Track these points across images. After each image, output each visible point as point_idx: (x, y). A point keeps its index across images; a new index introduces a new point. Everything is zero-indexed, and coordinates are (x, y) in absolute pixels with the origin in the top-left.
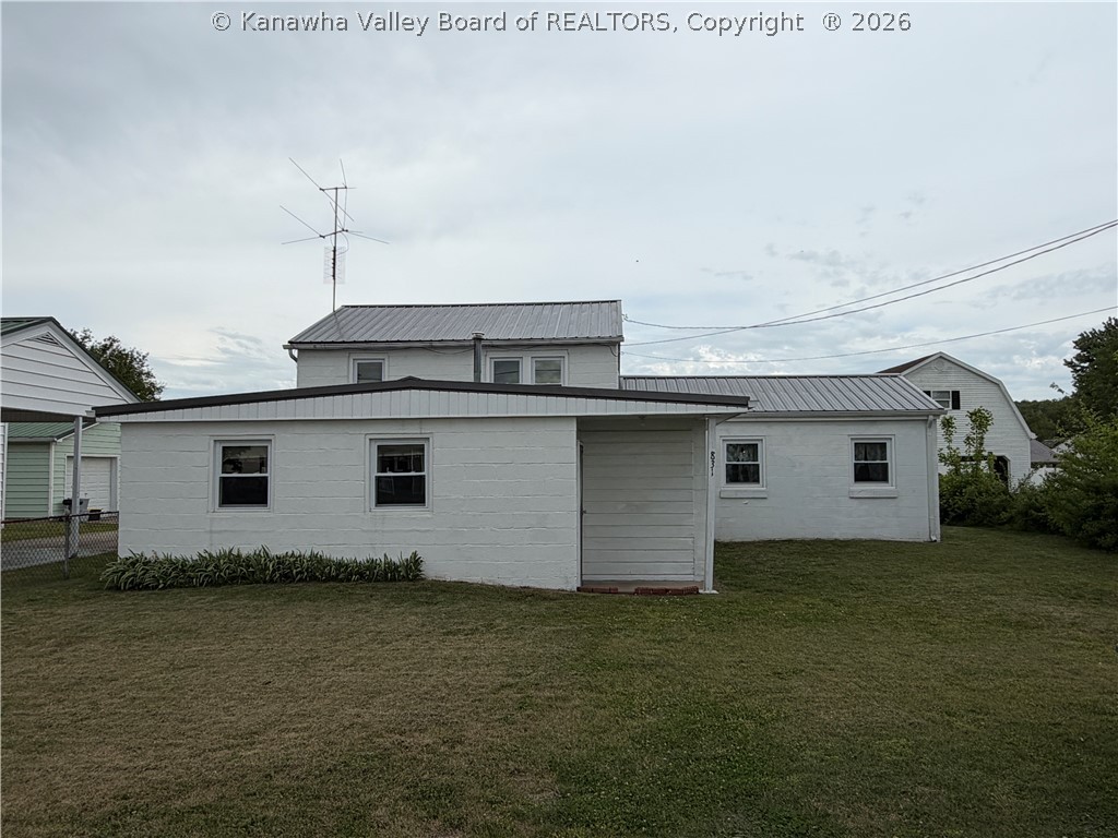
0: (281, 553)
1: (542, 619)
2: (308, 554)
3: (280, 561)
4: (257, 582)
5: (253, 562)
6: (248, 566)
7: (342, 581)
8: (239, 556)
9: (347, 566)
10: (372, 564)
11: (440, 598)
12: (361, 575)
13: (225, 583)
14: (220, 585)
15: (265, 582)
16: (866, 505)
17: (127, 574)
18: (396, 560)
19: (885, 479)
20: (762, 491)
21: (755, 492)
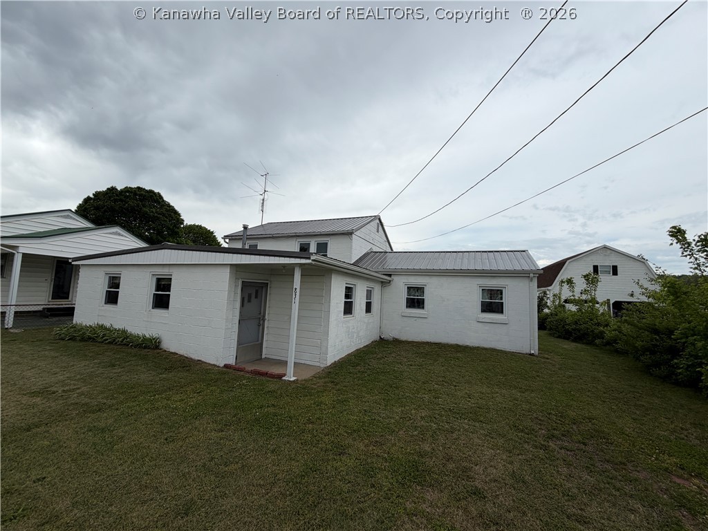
16: (487, 327)
19: (502, 312)
20: (424, 314)
21: (420, 314)
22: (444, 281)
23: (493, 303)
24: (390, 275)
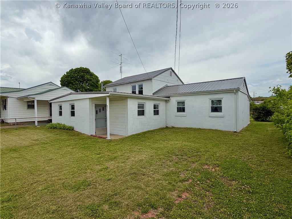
16: (214, 119)
19: (221, 111)
20: (185, 114)
21: (183, 114)
24: (169, 97)
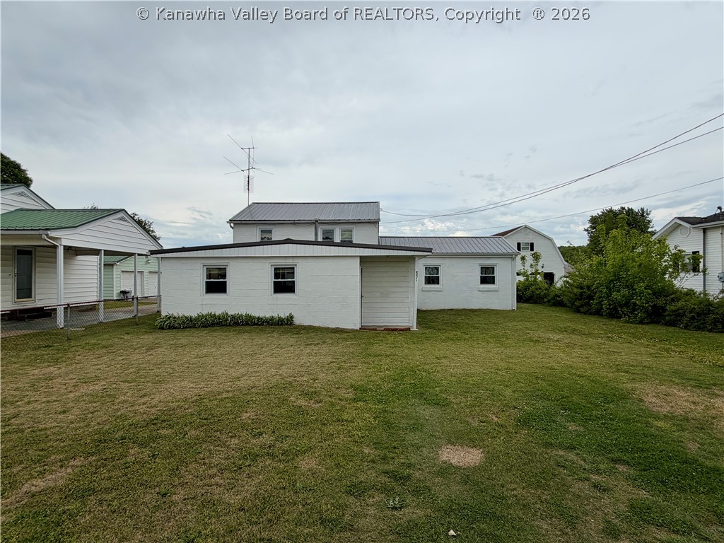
0: (233, 313)
1: (346, 339)
2: (244, 314)
3: (233, 317)
4: (223, 326)
5: (221, 317)
6: (219, 319)
7: (260, 325)
8: (215, 315)
9: (262, 319)
10: (272, 319)
11: (302, 332)
12: (268, 323)
13: (209, 326)
14: (207, 327)
15: (227, 326)
16: (485, 294)
17: (167, 322)
18: (283, 316)
19: (493, 283)
20: (439, 288)
21: (436, 288)
22: (454, 261)
23: (487, 277)
